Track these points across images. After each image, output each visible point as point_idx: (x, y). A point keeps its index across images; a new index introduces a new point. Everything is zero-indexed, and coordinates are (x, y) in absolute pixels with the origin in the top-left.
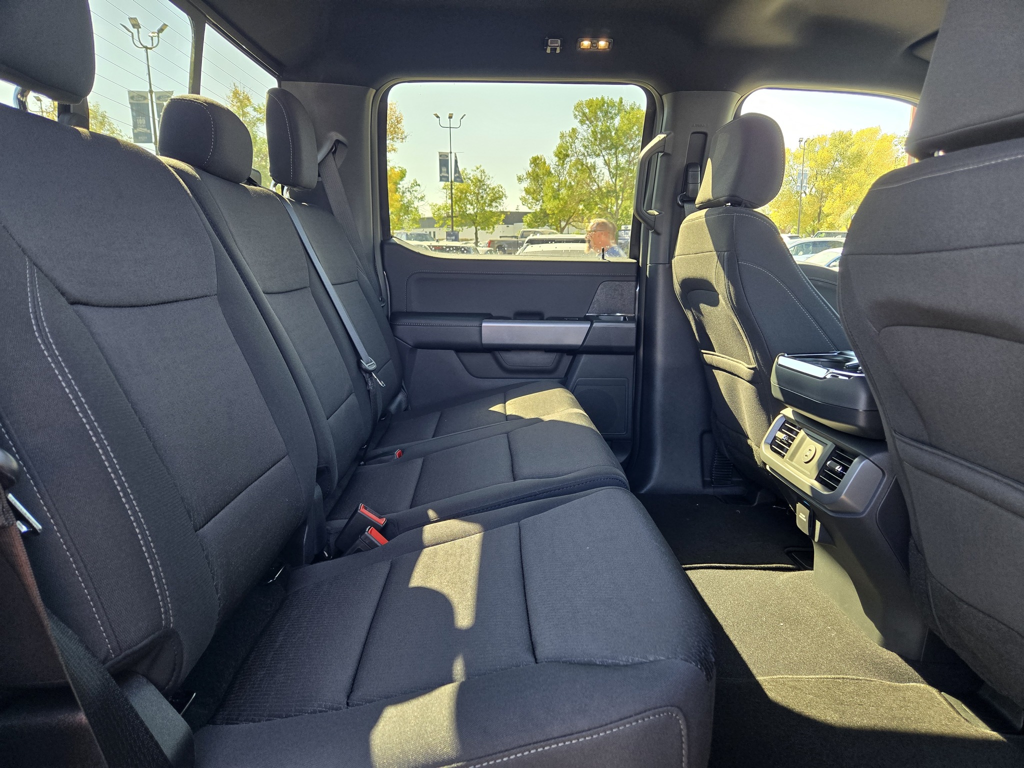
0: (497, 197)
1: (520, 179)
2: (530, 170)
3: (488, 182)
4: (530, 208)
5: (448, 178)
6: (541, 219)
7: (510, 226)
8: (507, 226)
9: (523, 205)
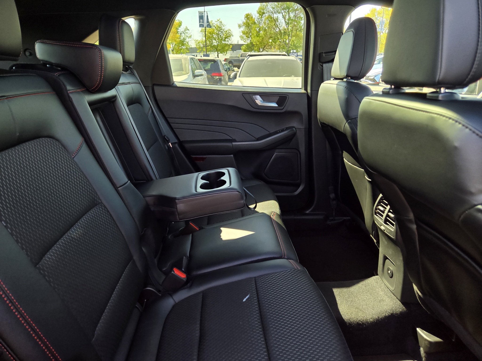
0: (228, 36)
1: (240, 26)
2: (245, 21)
3: (223, 28)
4: (244, 42)
5: (203, 25)
6: (250, 47)
7: (234, 51)
8: (233, 52)
9: (241, 40)
